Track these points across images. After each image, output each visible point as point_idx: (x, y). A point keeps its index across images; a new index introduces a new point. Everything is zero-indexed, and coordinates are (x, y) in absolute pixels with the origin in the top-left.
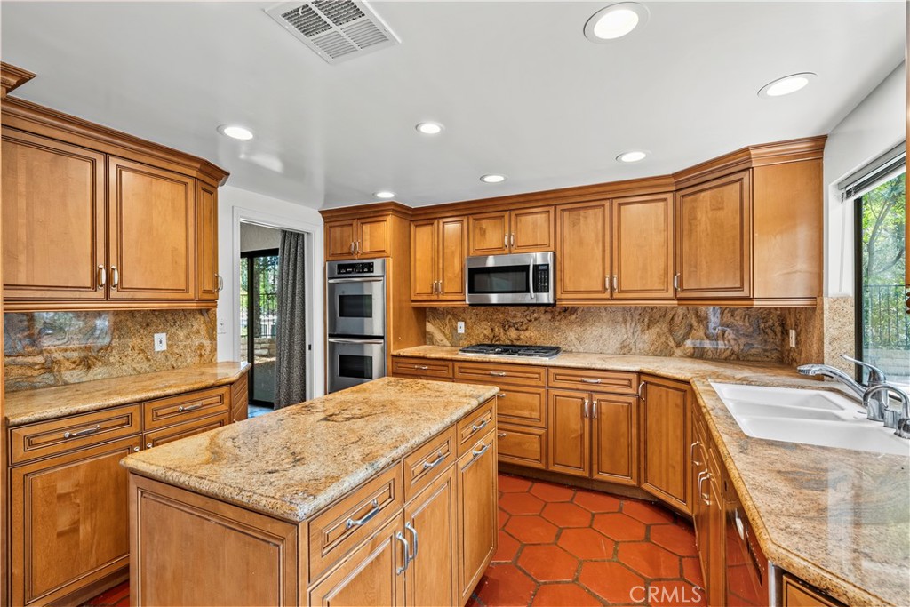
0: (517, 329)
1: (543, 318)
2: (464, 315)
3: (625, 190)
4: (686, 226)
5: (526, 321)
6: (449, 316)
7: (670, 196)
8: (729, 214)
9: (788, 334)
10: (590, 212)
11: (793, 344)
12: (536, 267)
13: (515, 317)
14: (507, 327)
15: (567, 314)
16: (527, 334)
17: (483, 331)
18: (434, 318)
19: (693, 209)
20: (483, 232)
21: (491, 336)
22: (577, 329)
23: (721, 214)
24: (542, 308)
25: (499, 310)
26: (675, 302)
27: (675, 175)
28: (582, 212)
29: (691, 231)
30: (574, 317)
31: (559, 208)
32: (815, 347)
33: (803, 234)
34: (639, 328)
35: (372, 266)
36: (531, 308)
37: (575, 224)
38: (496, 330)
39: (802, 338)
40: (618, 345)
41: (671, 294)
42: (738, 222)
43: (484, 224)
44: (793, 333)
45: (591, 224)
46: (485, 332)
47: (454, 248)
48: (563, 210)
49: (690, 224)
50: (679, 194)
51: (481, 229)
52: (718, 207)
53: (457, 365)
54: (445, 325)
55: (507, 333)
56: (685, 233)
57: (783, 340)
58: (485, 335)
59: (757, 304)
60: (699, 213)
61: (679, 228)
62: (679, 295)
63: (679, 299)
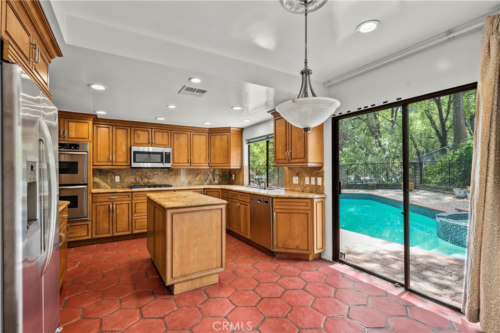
0: (148, 178)
1: (159, 173)
2: (120, 173)
3: (195, 130)
4: (212, 144)
5: (152, 175)
6: (110, 174)
7: (207, 134)
8: (224, 143)
9: (232, 176)
10: (183, 135)
11: (233, 178)
12: (165, 153)
13: (147, 173)
14: (143, 178)
15: (169, 172)
16: (153, 180)
17: (130, 179)
18: (100, 175)
19: (214, 140)
20: (139, 136)
21: (135, 182)
22: (173, 177)
23: (222, 143)
24: (159, 169)
25: (138, 171)
26: (208, 167)
27: (209, 129)
28: (181, 135)
29: (213, 146)
30: (172, 173)
31: (173, 131)
32: (241, 179)
33: (239, 150)
34: (194, 176)
35: (78, 146)
36: (154, 169)
37: (178, 139)
38: (137, 179)
39: (237, 176)
40: (188, 182)
41: (207, 165)
42: (227, 145)
43: (139, 132)
44: (233, 176)
45: (183, 139)
46: (131, 180)
47: (122, 141)
48: (174, 133)
49: (213, 144)
50: (210, 134)
51: (137, 134)
52: (222, 141)
53: (134, 194)
54: (107, 178)
55: (143, 180)
56: (212, 147)
57: (230, 178)
58: (131, 182)
59: (232, 168)
60: (216, 141)
61: (210, 145)
62: (210, 165)
63: (209, 166)
